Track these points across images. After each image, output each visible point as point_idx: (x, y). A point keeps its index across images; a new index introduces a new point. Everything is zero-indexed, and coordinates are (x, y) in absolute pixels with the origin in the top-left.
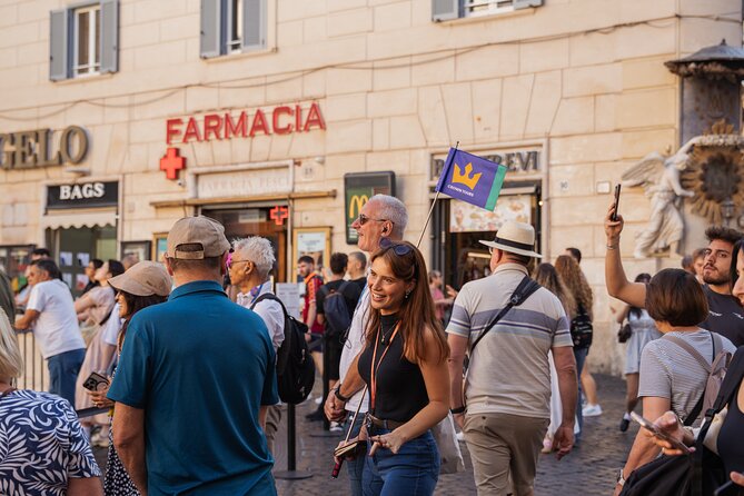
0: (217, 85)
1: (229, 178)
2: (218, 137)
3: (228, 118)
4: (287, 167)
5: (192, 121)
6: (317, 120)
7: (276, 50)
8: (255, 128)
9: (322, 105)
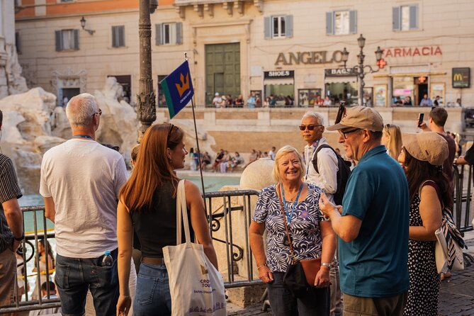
0: (398, 39)
1: (403, 68)
2: (400, 56)
3: (404, 50)
4: (427, 65)
5: (389, 51)
6: (439, 51)
7: (423, 30)
8: (415, 53)
9: (440, 47)
